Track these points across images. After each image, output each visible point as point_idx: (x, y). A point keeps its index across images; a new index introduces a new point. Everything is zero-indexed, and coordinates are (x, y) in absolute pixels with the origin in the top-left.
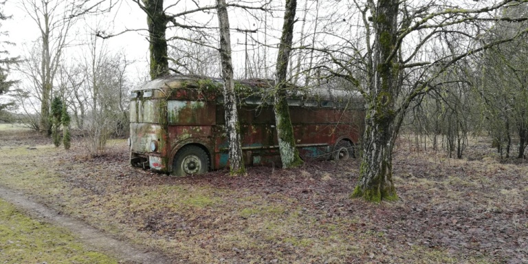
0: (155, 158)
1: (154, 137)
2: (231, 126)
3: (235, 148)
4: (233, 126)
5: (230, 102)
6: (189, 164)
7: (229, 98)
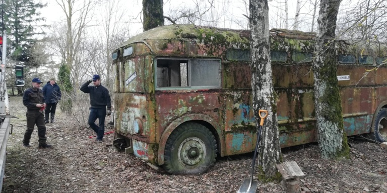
0: (140, 143)
1: (137, 112)
2: (262, 100)
3: (270, 137)
4: (266, 100)
5: (262, 59)
6: (189, 152)
7: (260, 52)
